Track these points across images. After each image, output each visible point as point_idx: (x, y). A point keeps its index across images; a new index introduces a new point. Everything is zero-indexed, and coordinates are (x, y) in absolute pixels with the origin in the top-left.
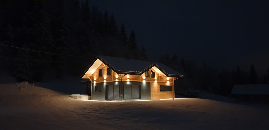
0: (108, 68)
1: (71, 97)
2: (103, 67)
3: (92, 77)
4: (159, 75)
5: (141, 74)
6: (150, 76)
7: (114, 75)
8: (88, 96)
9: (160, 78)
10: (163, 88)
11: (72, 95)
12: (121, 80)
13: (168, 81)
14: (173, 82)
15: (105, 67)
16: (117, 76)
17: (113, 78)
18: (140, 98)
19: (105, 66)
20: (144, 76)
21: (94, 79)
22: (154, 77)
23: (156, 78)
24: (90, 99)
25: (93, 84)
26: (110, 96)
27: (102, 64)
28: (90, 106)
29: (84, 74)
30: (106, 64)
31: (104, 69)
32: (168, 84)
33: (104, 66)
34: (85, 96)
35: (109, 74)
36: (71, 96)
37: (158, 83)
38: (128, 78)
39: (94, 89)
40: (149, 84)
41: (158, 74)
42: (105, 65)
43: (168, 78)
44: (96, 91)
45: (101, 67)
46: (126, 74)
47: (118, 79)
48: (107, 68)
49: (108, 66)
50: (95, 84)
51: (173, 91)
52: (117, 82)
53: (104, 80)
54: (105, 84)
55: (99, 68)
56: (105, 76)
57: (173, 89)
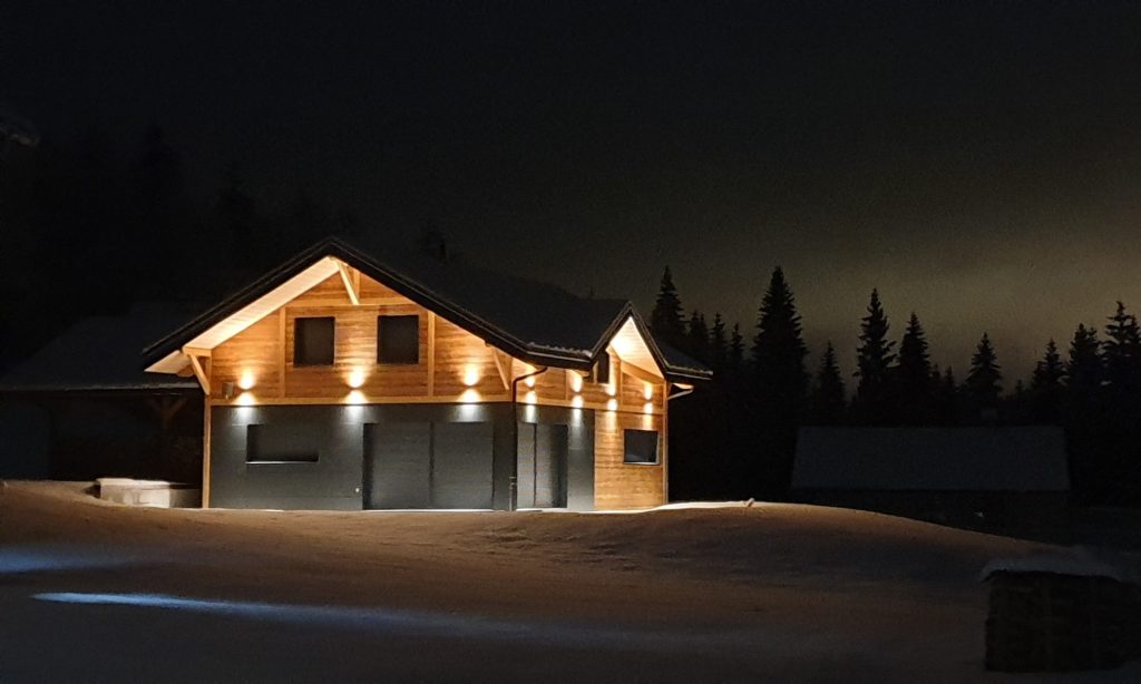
0: (384, 318)
1: (96, 491)
2: (332, 309)
3: (219, 362)
5: (590, 364)
8: (172, 487)
11: (105, 482)
13: (650, 407)
14: (665, 411)
15: (355, 309)
17: (430, 379)
18: (559, 502)
19: (355, 301)
20: (576, 375)
22: (607, 380)
23: (612, 387)
25: (224, 413)
29: (179, 347)
31: (337, 320)
32: (647, 424)
33: (339, 303)
34: (155, 488)
35: (397, 351)
37: (620, 415)
38: (531, 388)
39: (243, 446)
40: (589, 422)
44: (255, 455)
45: (316, 309)
48: (376, 320)
50: (245, 410)
51: (661, 463)
52: (469, 407)
53: (347, 389)
54: (356, 409)
55: (288, 309)
56: (358, 365)
57: (662, 449)
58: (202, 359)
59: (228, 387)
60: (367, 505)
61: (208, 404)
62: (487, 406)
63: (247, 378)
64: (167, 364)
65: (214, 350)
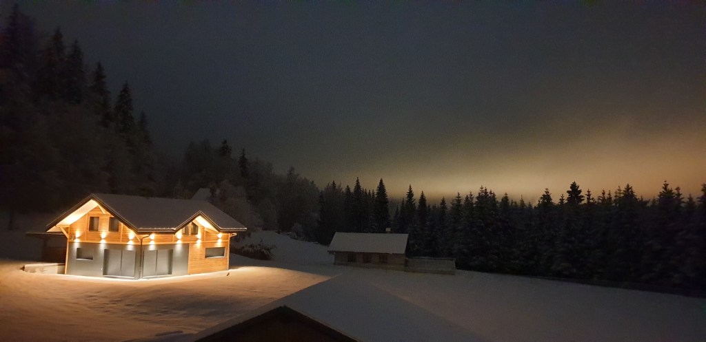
0: (111, 218)
1: (23, 268)
2: (99, 214)
3: (70, 229)
4: (205, 230)
5: (174, 232)
6: (190, 233)
7: (124, 231)
8: (58, 265)
9: (206, 234)
10: (211, 252)
11: (27, 266)
12: (139, 244)
13: (220, 240)
14: (229, 241)
15: (105, 215)
16: (132, 234)
17: (121, 238)
18: (170, 273)
19: (105, 213)
20: (179, 234)
21: (74, 234)
22: (197, 234)
23: (199, 235)
24: (63, 273)
25: (72, 243)
26: (112, 267)
27: (97, 208)
28: (98, 292)
29: (55, 225)
30: (107, 210)
31: (102, 218)
32: (219, 244)
33: (101, 213)
35: (113, 228)
36: (22, 266)
37: (203, 244)
38: (152, 240)
39: (75, 254)
40: (186, 247)
41: (203, 228)
42: (104, 211)
43: (220, 235)
44: (78, 257)
45: (95, 214)
46: (150, 233)
47: (135, 239)
48: (109, 218)
49: (112, 213)
50: (77, 244)
51: (226, 255)
52: (130, 246)
53: (101, 239)
54: (103, 246)
55: (88, 214)
56: (104, 232)
57: (227, 252)
58: (66, 229)
59: (73, 236)
60: (105, 273)
61: (68, 241)
62: (136, 246)
63: (78, 234)
64: (53, 230)
65: (71, 225)
